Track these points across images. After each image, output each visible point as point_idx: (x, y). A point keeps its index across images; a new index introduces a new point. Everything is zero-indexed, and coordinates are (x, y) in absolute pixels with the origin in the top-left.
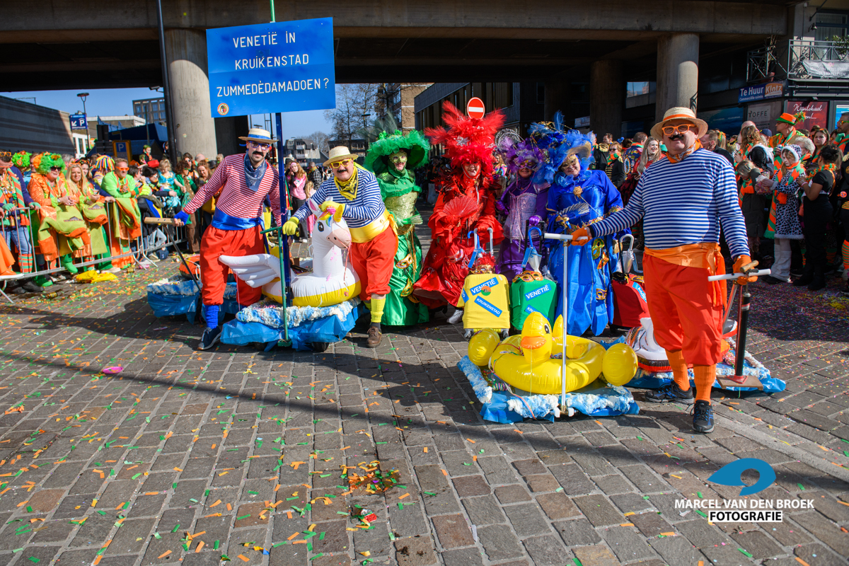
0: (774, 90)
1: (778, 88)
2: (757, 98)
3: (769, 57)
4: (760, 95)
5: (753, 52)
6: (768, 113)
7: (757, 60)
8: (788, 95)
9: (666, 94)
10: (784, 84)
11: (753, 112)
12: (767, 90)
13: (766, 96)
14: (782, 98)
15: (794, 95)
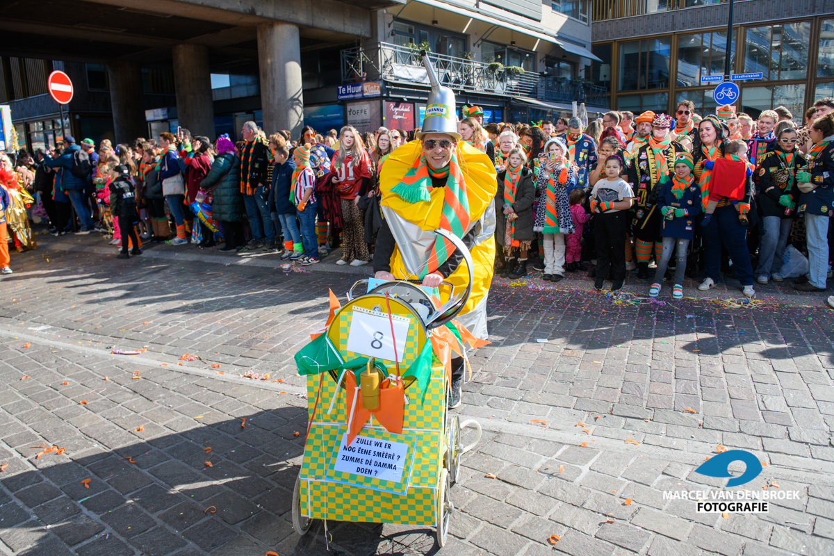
0: (372, 89)
1: (376, 88)
2: (356, 96)
3: (362, 57)
4: (359, 93)
5: (345, 51)
6: (368, 112)
7: (351, 60)
8: (385, 95)
9: (273, 86)
10: (381, 84)
11: (353, 110)
12: (365, 89)
13: (365, 94)
14: (380, 98)
15: (391, 95)
